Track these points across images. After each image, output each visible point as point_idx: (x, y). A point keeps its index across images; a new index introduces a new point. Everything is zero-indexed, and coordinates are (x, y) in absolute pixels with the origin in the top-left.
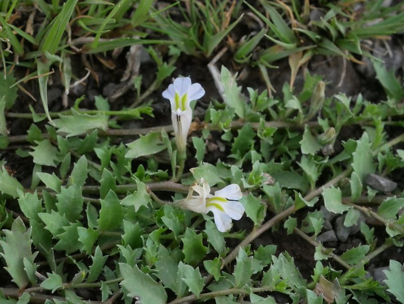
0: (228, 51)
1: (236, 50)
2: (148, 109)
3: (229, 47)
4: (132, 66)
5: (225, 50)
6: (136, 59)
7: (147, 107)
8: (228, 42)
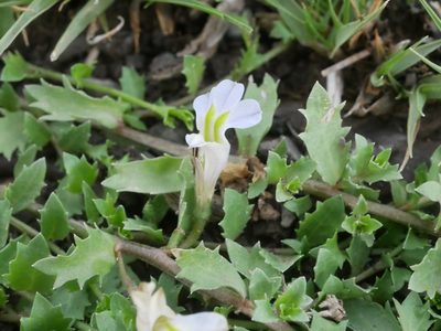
0: (370, 58)
1: (383, 60)
2: (187, 115)
3: (374, 51)
4: (208, 36)
5: (364, 54)
6: (219, 26)
7: (187, 111)
8: (373, 43)
